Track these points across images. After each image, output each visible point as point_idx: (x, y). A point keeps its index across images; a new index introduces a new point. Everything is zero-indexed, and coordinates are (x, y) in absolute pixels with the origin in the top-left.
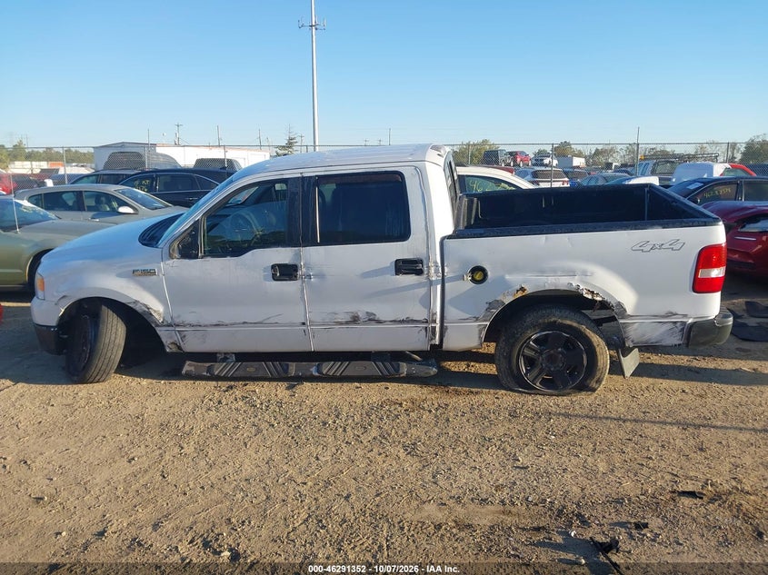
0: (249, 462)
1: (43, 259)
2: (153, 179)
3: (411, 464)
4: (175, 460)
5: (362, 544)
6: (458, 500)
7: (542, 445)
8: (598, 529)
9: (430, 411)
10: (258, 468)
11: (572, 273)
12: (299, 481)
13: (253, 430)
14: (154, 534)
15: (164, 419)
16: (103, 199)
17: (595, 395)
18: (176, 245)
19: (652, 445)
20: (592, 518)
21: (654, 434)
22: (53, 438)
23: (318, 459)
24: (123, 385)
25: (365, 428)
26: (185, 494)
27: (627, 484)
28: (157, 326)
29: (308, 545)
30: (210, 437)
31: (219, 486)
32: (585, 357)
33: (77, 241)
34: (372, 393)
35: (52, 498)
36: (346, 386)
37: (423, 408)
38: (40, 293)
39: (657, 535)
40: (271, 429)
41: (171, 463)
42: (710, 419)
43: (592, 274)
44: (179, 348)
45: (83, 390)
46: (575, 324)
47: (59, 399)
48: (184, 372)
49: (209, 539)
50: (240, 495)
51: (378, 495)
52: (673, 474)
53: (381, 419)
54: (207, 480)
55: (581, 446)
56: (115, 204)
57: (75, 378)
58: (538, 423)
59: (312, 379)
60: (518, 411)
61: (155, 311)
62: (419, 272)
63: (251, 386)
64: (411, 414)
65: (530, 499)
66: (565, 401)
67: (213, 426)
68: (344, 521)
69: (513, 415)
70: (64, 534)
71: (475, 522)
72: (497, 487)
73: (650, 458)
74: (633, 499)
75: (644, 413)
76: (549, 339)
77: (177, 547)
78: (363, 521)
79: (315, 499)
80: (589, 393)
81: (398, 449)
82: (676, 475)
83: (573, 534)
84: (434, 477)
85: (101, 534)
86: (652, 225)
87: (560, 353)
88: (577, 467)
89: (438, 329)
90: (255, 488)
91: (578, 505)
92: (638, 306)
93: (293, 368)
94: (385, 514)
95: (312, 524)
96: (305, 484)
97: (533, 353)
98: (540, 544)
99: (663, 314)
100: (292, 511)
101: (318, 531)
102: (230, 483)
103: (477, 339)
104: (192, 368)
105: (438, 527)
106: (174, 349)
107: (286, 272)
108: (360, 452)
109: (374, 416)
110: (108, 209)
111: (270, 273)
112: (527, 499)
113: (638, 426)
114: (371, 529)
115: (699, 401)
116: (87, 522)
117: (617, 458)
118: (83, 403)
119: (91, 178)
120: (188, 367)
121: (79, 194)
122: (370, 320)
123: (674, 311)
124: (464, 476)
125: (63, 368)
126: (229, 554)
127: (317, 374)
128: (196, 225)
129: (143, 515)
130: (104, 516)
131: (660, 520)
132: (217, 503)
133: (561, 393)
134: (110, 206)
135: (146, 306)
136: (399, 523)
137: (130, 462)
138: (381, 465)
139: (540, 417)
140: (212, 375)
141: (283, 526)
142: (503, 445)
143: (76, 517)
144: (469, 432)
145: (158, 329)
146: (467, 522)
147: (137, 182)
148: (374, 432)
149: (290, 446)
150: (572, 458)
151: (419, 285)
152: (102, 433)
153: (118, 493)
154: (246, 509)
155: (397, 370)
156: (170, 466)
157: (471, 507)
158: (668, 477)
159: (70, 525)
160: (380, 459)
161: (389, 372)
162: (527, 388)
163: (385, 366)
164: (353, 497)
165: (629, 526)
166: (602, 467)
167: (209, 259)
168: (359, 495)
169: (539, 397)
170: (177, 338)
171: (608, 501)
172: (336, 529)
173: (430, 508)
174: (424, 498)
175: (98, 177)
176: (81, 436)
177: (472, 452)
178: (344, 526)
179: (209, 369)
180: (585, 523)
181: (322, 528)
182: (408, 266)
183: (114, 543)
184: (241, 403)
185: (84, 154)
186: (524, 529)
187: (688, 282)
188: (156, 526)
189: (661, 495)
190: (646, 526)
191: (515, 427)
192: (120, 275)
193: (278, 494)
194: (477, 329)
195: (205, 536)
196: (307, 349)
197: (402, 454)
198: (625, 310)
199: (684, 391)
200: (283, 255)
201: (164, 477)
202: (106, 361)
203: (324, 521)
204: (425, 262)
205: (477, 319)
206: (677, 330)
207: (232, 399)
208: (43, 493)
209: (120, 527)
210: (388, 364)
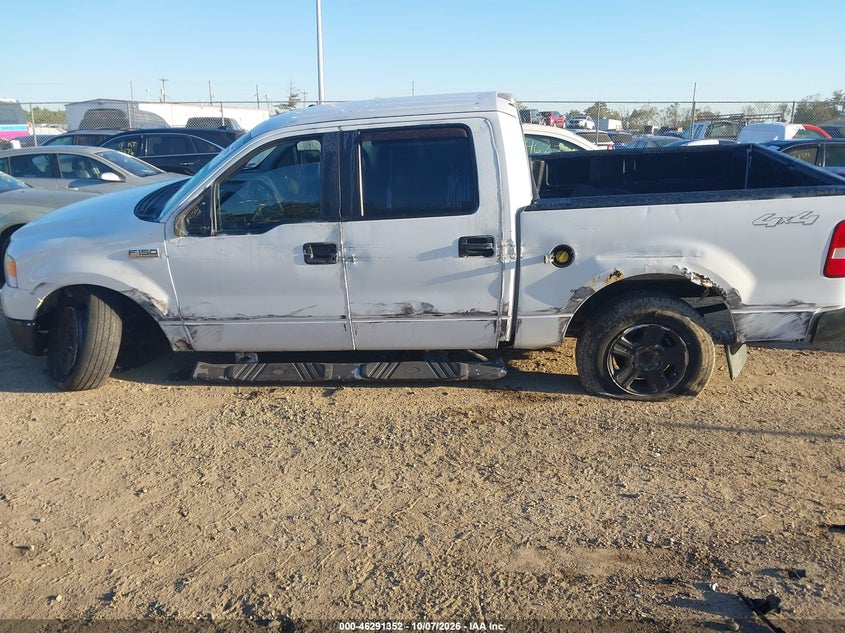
0: (289, 492)
1: (14, 237)
2: (140, 141)
3: (492, 493)
4: (195, 492)
5: (450, 606)
6: (561, 541)
7: (647, 465)
8: (742, 579)
9: (503, 423)
10: (302, 502)
11: (678, 254)
12: (356, 518)
13: (289, 449)
14: (177, 595)
15: (176, 436)
16: (82, 164)
17: (696, 399)
18: (182, 218)
19: (781, 464)
20: (733, 565)
21: (779, 450)
22: (37, 463)
23: (375, 487)
24: (121, 392)
25: (427, 445)
26: (212, 538)
27: (765, 517)
28: (162, 319)
29: (380, 609)
30: (236, 459)
31: (255, 527)
32: (686, 354)
33: (55, 214)
34: (430, 400)
35: (42, 547)
36: (396, 392)
37: (494, 419)
38: (10, 279)
39: (820, 587)
40: (311, 448)
41: (190, 496)
42: (838, 429)
43: (703, 254)
44: (189, 346)
45: (71, 399)
46: (677, 316)
47: (42, 410)
48: (195, 375)
49: (250, 603)
50: (283, 539)
51: (458, 537)
52: (815, 502)
53: (445, 433)
54: (238, 518)
55: (695, 466)
56: (96, 171)
57: (61, 384)
58: (636, 438)
59: (353, 383)
60: (609, 421)
61: (158, 302)
62: (489, 253)
63: (279, 392)
64: (480, 427)
65: (650, 539)
66: (662, 407)
67: (238, 444)
68: (421, 574)
69: (605, 427)
70: (59, 598)
71: (587, 571)
72: (605, 522)
73: (783, 481)
74: (777, 536)
75: (760, 422)
76: (645, 333)
77: (210, 615)
78: (445, 572)
79: (379, 543)
80: (690, 397)
81: (472, 473)
82: (819, 504)
83: (714, 588)
84: (524, 511)
85: (109, 597)
86: (780, 194)
87: (657, 350)
88: (696, 494)
89: (509, 324)
90: (302, 530)
91: (711, 546)
92: (756, 293)
93: (330, 370)
94: (472, 563)
95: (381, 578)
96: (364, 521)
97: (624, 351)
98: (675, 602)
99: (786, 303)
100: (353, 561)
101: (391, 589)
102: (268, 523)
103: (557, 334)
104: (206, 371)
105: (543, 580)
106: (183, 348)
107: (322, 253)
108: (426, 478)
109: (435, 430)
110: (89, 176)
111: (301, 254)
112: (645, 539)
113: (756, 439)
114: (457, 584)
115: (819, 406)
116: (88, 581)
117: (743, 482)
118: (72, 416)
119: (65, 140)
120: (201, 369)
121: (52, 158)
122: (426, 312)
123: (799, 299)
124: (562, 510)
125: (45, 372)
126: (278, 623)
127: (359, 378)
128: (206, 195)
129: (162, 568)
130: (111, 571)
131: (816, 565)
132: (255, 550)
133: (656, 397)
134: (91, 172)
135: (145, 294)
136: (492, 575)
137: (137, 495)
138: (457, 496)
139: (637, 429)
140: (231, 378)
141: (344, 582)
142: (601, 466)
143: (73, 574)
144: (555, 450)
145: (161, 323)
146: (577, 572)
147: (122, 144)
148: (440, 452)
149: (338, 471)
150: (688, 482)
151: (489, 269)
152: (100, 457)
153: (126, 538)
154: (293, 557)
155: (457, 372)
156: (189, 500)
157: (578, 550)
158: (810, 506)
159: (67, 585)
160: (453, 486)
161: (446, 373)
162: (616, 392)
163: (441, 367)
164: (427, 541)
165: (780, 574)
166: (728, 494)
167: (224, 236)
168: (434, 536)
169: (630, 403)
170: (186, 334)
171: (746, 541)
172: (413, 585)
173: (528, 554)
174: (517, 540)
175: (73, 138)
176: (73, 460)
177: (566, 477)
178: (422, 580)
179: (227, 372)
180: (725, 571)
181: (396, 583)
182: (476, 246)
183: (126, 610)
184: (269, 414)
185: (55, 113)
186: (651, 582)
187: (819, 263)
188: (179, 585)
189: (808, 530)
190: (802, 574)
191: (610, 443)
192: (112, 257)
193: (331, 536)
194: (558, 323)
195: (245, 597)
196: (347, 347)
197: (479, 480)
198: (740, 299)
199: (799, 394)
200: (317, 232)
201: (183, 515)
202: (99, 364)
203: (396, 574)
204: (496, 241)
205: (558, 311)
206: (801, 322)
207: (258, 409)
208: (28, 539)
209: (132, 587)
210: (445, 365)
